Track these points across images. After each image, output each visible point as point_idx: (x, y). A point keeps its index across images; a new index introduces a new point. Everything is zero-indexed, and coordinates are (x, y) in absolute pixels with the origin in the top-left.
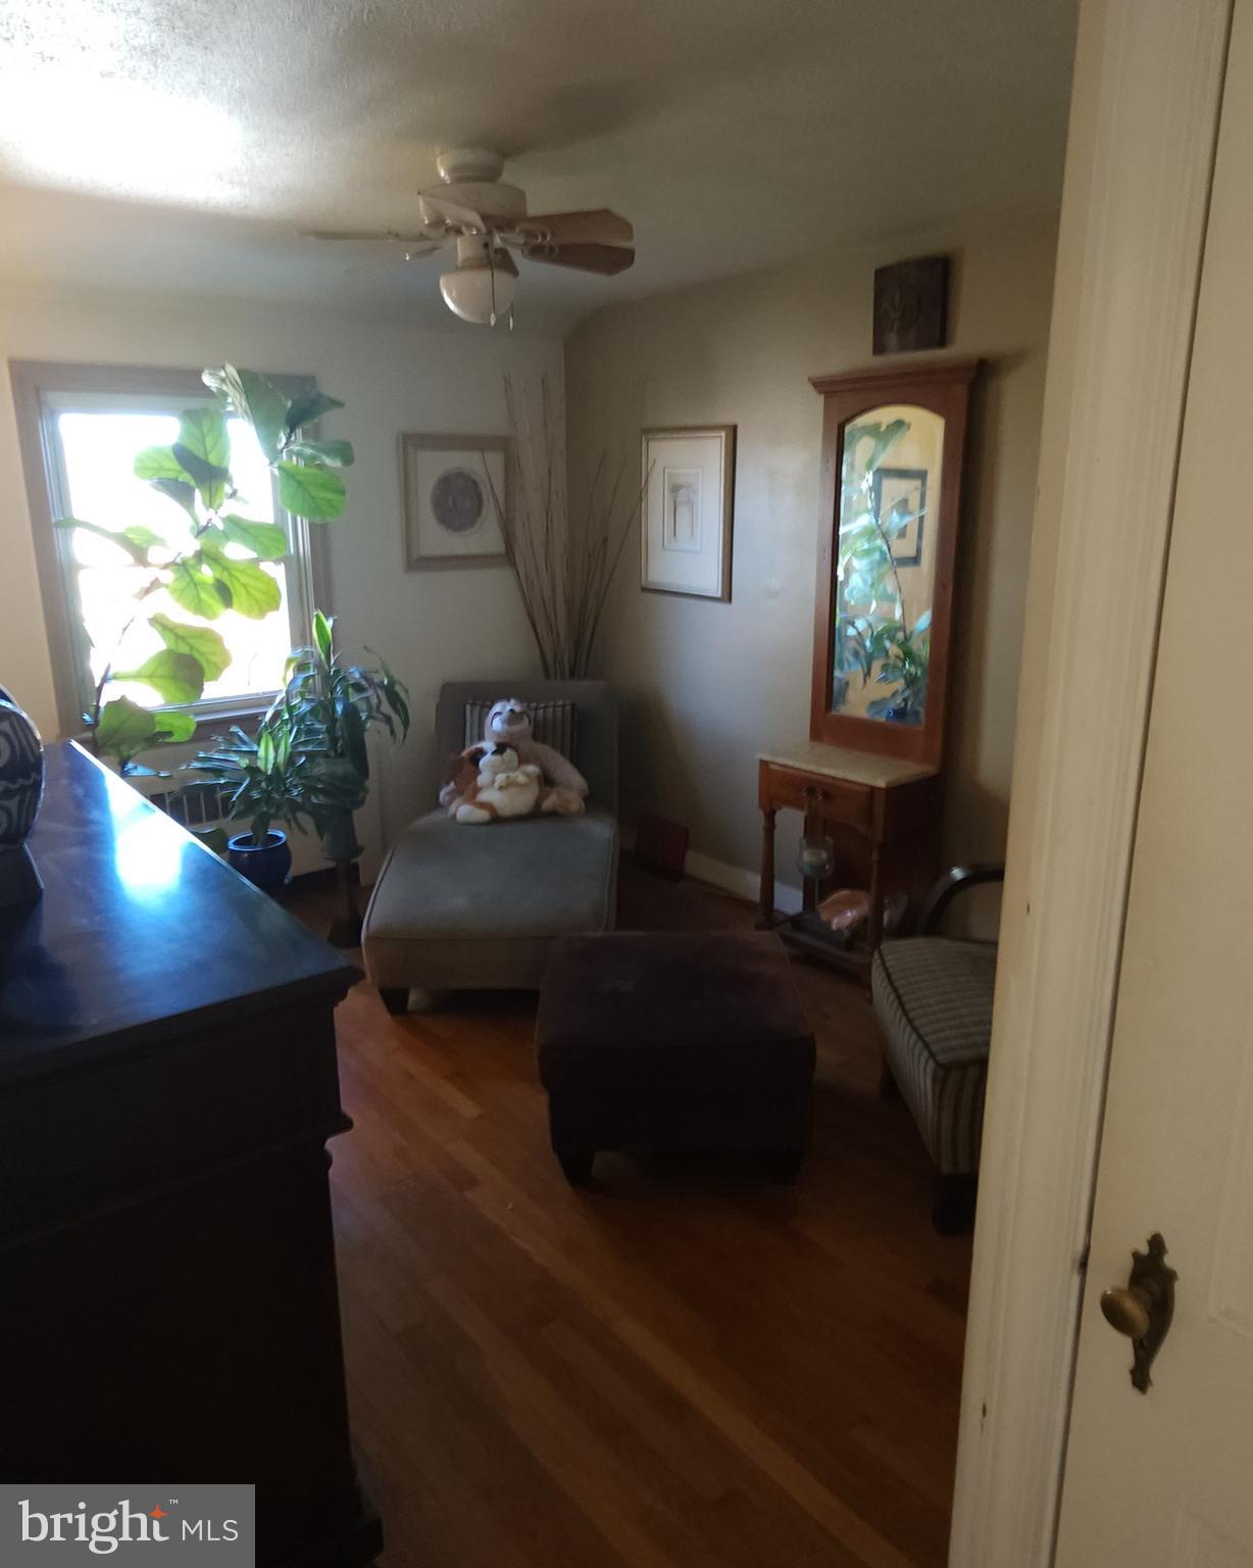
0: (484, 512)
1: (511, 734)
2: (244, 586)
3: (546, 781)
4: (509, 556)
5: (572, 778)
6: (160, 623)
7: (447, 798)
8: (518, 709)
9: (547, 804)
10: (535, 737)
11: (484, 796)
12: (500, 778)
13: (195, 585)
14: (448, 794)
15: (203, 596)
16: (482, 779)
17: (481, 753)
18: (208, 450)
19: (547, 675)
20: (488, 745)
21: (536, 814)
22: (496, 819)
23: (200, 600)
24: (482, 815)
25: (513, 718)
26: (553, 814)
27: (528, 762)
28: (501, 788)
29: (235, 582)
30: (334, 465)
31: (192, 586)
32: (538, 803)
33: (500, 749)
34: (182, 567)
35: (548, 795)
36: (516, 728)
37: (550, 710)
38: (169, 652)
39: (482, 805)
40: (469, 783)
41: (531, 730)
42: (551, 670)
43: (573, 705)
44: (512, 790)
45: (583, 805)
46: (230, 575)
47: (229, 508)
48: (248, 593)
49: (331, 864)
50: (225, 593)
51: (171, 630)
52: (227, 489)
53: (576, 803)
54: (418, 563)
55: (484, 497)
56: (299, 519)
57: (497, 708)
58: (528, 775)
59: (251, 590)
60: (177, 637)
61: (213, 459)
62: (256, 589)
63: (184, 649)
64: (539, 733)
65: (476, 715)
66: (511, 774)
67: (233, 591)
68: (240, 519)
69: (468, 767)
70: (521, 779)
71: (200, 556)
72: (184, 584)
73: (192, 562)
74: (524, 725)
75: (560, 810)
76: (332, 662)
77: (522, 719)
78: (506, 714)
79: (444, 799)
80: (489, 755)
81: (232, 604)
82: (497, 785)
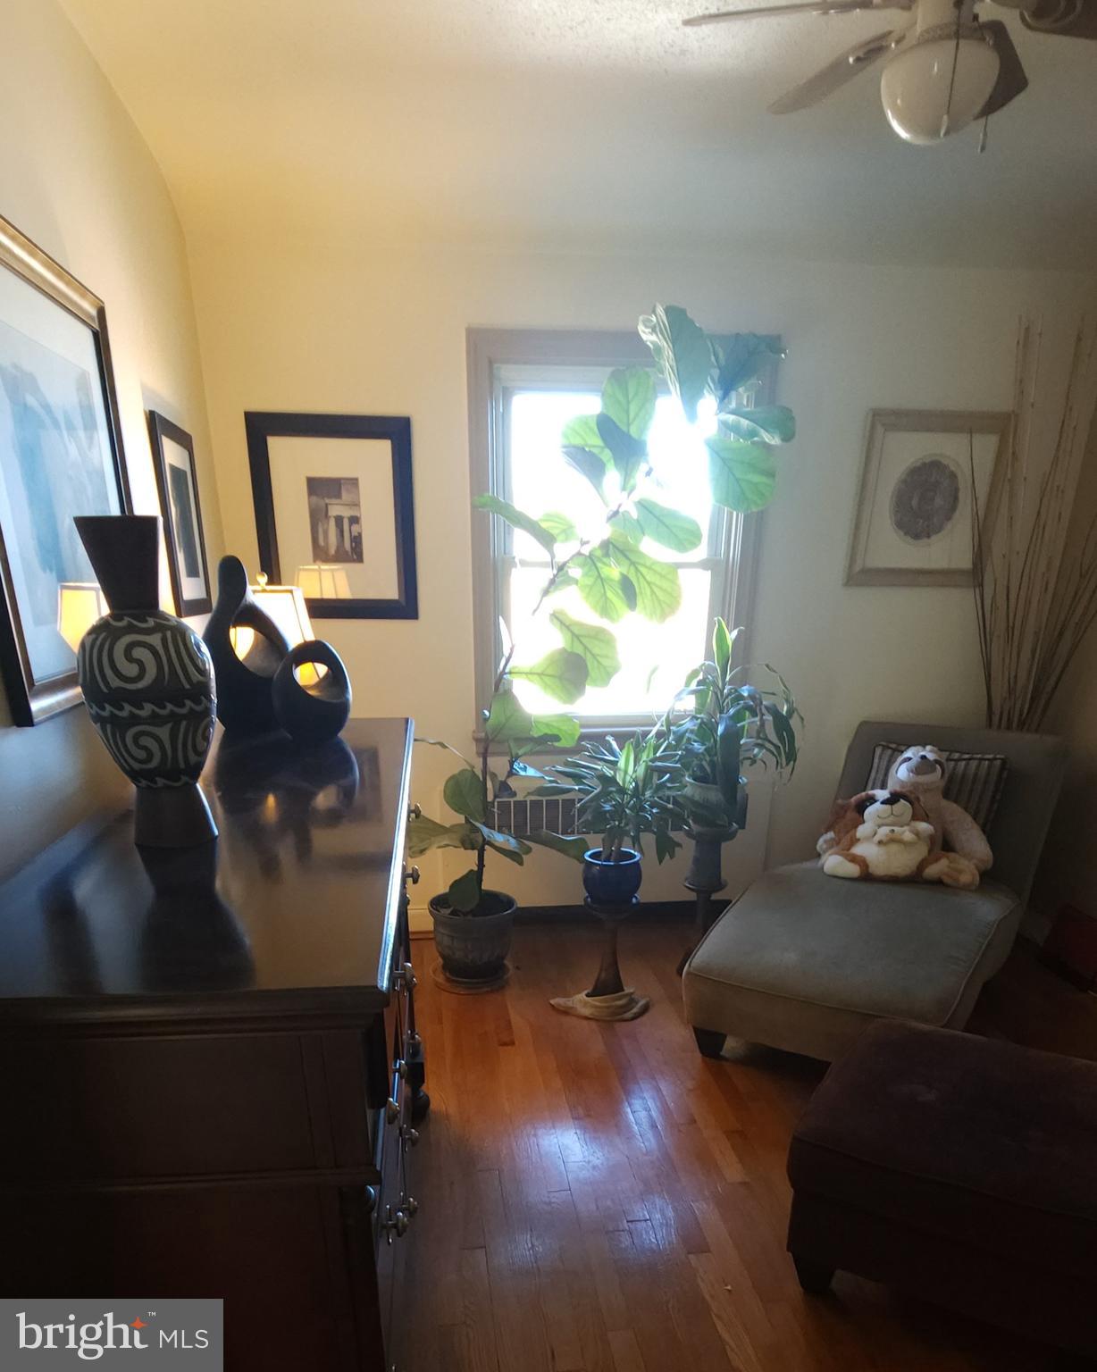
0: (957, 514)
1: (916, 786)
2: (649, 583)
3: (944, 844)
4: (976, 575)
5: (975, 844)
6: (558, 618)
7: (825, 846)
8: (931, 756)
9: (932, 871)
10: (946, 794)
11: (858, 850)
12: (884, 831)
13: (602, 579)
14: (825, 842)
15: (610, 594)
16: (862, 831)
17: (872, 800)
18: (631, 421)
19: (990, 724)
20: (882, 794)
21: (915, 879)
22: (867, 877)
23: (607, 598)
24: (853, 870)
25: (924, 766)
26: (938, 883)
27: (926, 819)
28: (880, 843)
29: (641, 579)
30: (773, 443)
31: (599, 581)
32: (922, 865)
33: (893, 800)
34: (590, 561)
35: (937, 860)
36: (922, 779)
37: (974, 764)
38: (564, 650)
39: (853, 859)
40: (848, 832)
41: (942, 784)
42: (996, 719)
43: (1004, 761)
44: (894, 848)
45: (978, 878)
46: (637, 570)
47: (645, 488)
48: (653, 592)
49: (692, 896)
50: (629, 591)
51: (568, 627)
52: (643, 467)
53: (968, 874)
54: (861, 576)
55: (961, 495)
56: (735, 513)
57: (908, 754)
58: (917, 834)
59: (655, 589)
60: (576, 637)
61: (633, 431)
62: (661, 588)
63: (579, 650)
64: (952, 790)
65: (886, 758)
66: (896, 828)
67: (637, 590)
68: (655, 505)
69: (851, 815)
70: (908, 835)
71: (606, 546)
72: (592, 580)
73: (599, 553)
74: (935, 777)
75: (946, 880)
76: (728, 679)
77: (934, 770)
78: (916, 760)
79: (821, 847)
80: (878, 803)
81: (636, 605)
82: (877, 838)
